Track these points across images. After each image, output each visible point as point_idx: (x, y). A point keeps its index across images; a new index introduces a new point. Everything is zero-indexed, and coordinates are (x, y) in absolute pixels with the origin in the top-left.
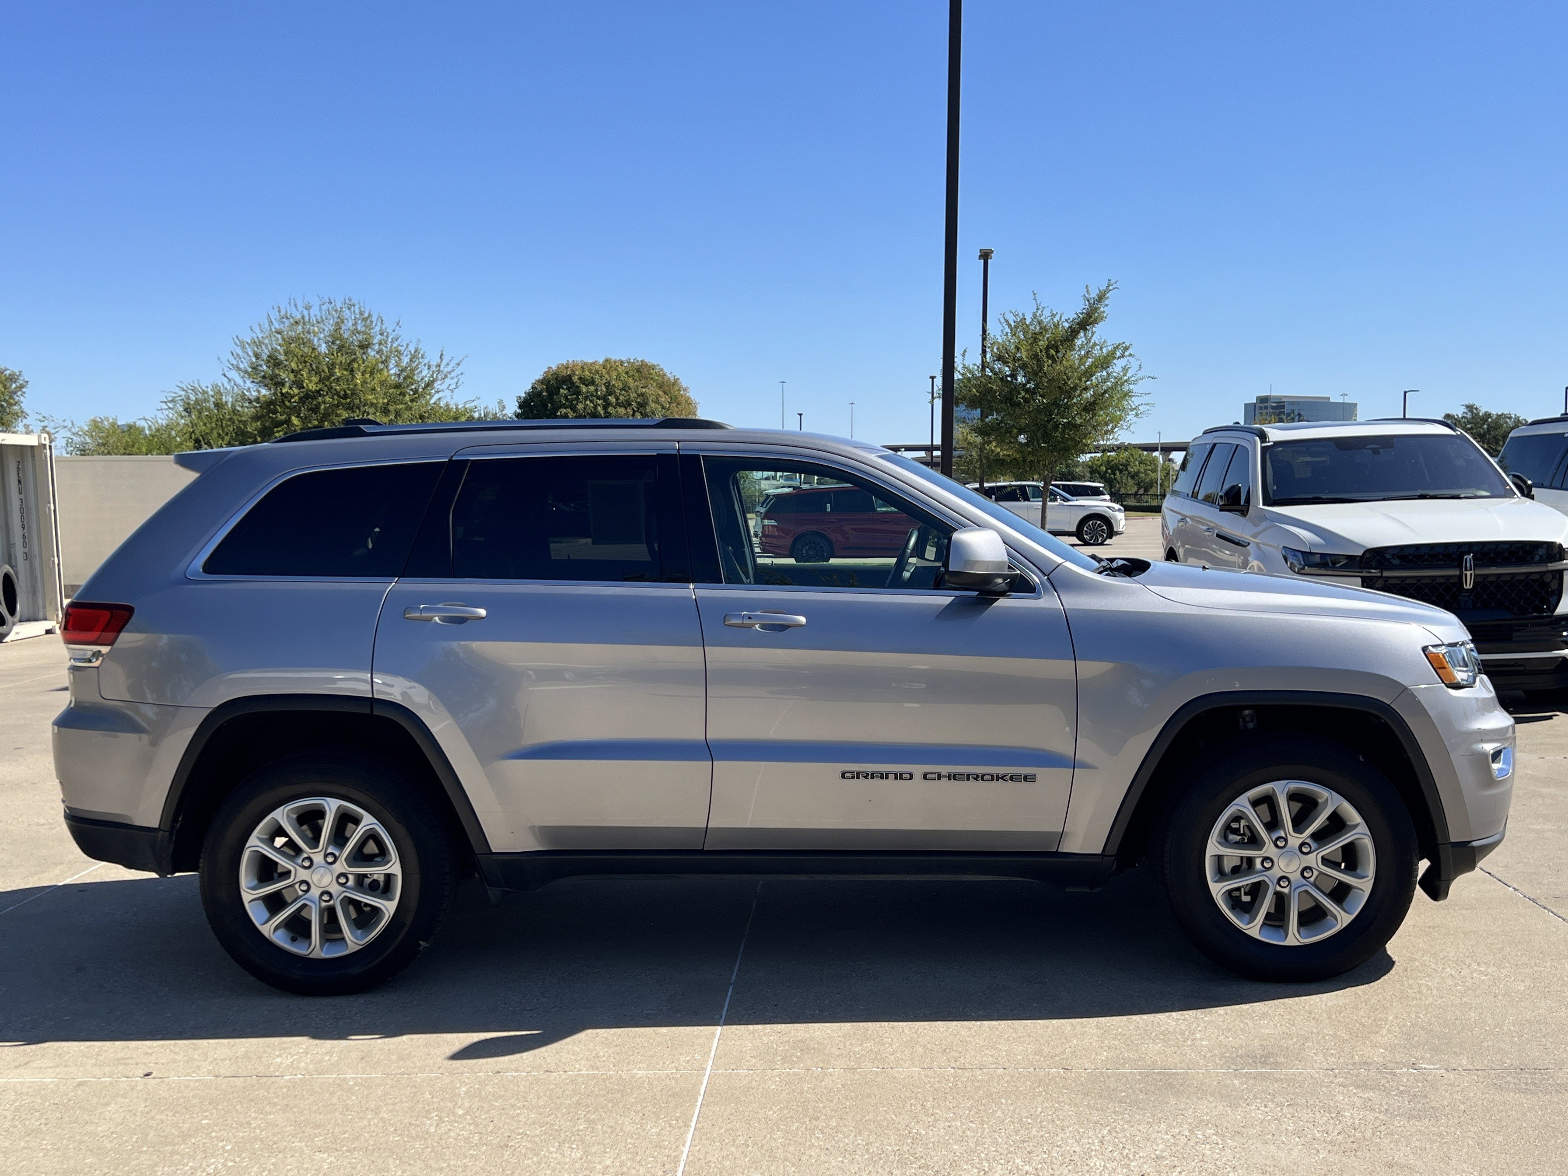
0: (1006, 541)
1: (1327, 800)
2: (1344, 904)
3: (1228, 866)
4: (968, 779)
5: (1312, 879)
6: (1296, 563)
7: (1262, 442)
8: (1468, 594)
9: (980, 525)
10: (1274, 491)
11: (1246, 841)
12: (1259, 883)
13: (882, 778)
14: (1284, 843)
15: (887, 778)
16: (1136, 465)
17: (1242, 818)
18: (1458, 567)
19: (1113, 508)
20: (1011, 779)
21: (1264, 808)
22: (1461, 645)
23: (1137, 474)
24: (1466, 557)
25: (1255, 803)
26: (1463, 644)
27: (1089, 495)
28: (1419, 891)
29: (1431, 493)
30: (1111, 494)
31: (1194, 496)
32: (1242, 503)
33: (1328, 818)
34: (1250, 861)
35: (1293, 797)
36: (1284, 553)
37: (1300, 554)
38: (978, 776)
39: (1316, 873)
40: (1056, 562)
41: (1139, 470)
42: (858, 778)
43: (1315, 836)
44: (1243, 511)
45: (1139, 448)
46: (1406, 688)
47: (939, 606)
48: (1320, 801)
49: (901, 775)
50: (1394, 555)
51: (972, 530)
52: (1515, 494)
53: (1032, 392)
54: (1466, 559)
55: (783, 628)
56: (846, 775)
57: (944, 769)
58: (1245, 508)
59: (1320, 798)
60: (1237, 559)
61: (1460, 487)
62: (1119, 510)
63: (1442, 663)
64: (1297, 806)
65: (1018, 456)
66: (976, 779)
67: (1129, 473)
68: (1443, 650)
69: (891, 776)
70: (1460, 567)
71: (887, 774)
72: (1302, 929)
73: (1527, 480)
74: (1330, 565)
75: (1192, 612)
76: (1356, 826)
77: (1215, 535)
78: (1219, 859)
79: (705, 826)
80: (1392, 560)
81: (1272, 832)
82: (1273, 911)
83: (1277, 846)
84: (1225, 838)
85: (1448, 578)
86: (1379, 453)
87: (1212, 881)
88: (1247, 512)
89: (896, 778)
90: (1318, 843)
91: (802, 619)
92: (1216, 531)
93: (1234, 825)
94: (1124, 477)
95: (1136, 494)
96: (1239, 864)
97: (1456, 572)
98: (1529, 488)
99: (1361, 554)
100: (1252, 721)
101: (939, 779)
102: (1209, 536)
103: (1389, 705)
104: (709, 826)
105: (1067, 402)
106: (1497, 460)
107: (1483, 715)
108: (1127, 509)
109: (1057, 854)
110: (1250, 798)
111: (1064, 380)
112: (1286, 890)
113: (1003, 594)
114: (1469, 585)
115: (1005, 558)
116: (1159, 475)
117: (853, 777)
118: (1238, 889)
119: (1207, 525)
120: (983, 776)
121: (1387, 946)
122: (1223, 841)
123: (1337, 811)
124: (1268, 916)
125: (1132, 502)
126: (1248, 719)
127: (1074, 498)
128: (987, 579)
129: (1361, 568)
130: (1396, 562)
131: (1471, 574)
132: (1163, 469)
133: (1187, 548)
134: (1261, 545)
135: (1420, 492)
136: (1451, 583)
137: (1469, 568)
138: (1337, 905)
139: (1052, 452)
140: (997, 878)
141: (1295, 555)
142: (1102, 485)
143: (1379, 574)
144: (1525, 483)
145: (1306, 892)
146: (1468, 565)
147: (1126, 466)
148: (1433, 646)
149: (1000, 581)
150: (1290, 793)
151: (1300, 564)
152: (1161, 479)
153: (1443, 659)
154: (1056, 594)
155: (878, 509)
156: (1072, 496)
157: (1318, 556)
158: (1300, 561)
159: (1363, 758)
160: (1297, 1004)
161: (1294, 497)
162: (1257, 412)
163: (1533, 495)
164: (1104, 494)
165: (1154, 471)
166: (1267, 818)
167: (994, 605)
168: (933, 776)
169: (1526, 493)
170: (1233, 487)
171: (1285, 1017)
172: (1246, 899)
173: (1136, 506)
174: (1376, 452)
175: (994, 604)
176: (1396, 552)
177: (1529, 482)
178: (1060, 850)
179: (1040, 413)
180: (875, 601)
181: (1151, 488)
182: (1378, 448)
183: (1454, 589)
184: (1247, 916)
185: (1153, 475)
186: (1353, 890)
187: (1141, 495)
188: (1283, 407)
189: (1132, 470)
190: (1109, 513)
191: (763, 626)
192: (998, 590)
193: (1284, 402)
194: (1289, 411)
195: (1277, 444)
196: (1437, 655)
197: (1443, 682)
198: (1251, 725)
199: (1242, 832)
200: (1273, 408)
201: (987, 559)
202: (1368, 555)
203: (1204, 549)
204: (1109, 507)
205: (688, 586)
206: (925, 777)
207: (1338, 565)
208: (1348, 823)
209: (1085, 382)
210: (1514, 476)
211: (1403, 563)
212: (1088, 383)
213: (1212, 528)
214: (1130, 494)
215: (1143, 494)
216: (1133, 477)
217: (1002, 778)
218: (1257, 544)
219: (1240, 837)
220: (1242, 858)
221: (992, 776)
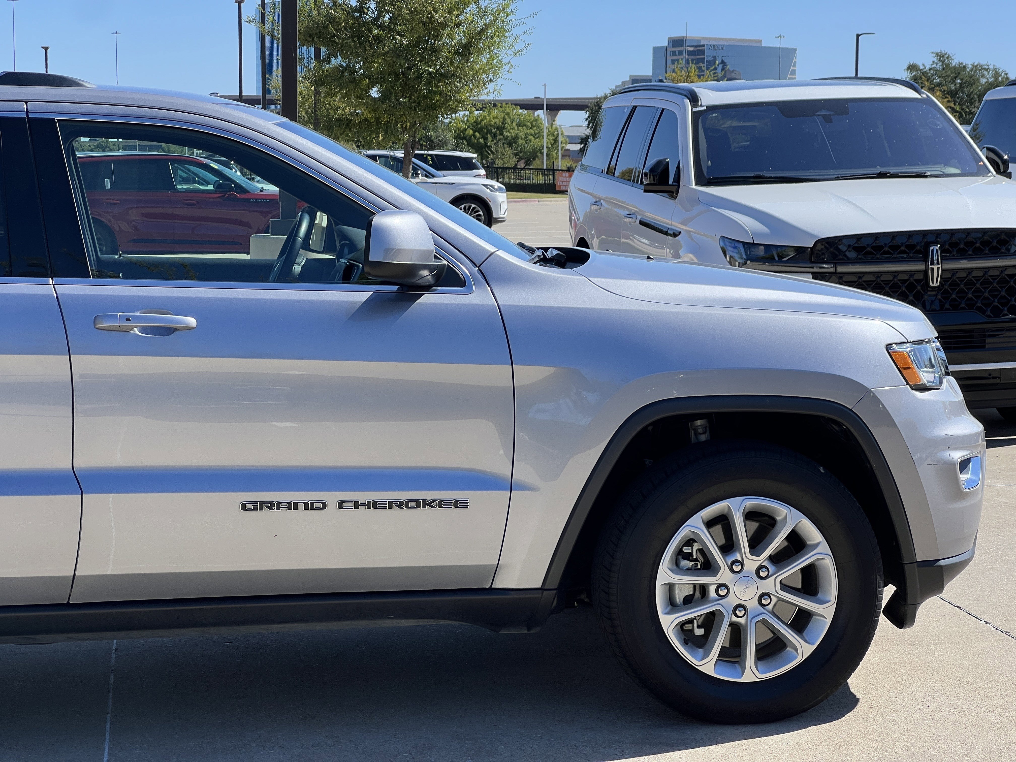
0: (433, 228)
1: (786, 518)
2: (804, 634)
3: (679, 597)
4: (390, 507)
5: (770, 607)
6: (736, 256)
7: (693, 106)
8: (934, 293)
9: (399, 208)
10: (708, 167)
11: (699, 567)
12: (713, 614)
13: (289, 508)
14: (740, 567)
15: (296, 508)
16: (513, 128)
17: (695, 541)
18: (923, 261)
19: (492, 186)
20: (440, 505)
21: (718, 529)
22: (927, 342)
23: (515, 139)
24: (932, 248)
25: (710, 524)
26: (929, 342)
27: (458, 169)
28: (883, 620)
29: (893, 170)
30: (486, 168)
31: (610, 171)
32: (671, 182)
33: (787, 538)
34: (704, 589)
35: (750, 516)
36: (722, 244)
37: (741, 246)
38: (401, 503)
39: (774, 600)
40: (487, 251)
41: (517, 134)
42: (261, 509)
43: (773, 559)
44: (673, 192)
45: (516, 105)
46: (869, 391)
47: (354, 303)
48: (778, 518)
49: (312, 504)
50: (849, 246)
51: (393, 213)
52: (990, 171)
53: (389, 28)
54: (933, 250)
55: (168, 331)
56: (247, 506)
57: (363, 496)
58: (674, 189)
59: (778, 516)
60: (668, 252)
61: (925, 163)
62: (500, 190)
63: (907, 363)
64: (754, 526)
65: (370, 116)
66: (399, 506)
67: (506, 138)
68: (907, 348)
69: (301, 506)
70: (925, 260)
71: (296, 504)
72: (759, 663)
73: (1004, 155)
74: (777, 258)
75: (641, 308)
76: (817, 545)
77: (638, 222)
78: (670, 587)
79: (72, 574)
80: (847, 253)
81: (727, 555)
82: (727, 645)
83: (732, 571)
84: (677, 564)
85: (912, 273)
86: (832, 122)
87: (662, 613)
88: (677, 194)
89: (306, 508)
90: (776, 566)
91: (192, 321)
92: (639, 217)
93: (687, 550)
94: (500, 144)
95: (515, 168)
96: (691, 593)
97: (921, 267)
98: (1006, 163)
99: (812, 246)
100: (704, 433)
101: (357, 507)
102: (630, 223)
103: (851, 410)
104: (77, 574)
105: (434, 43)
106: (969, 128)
107: (950, 419)
108: (510, 188)
109: (491, 590)
110: (704, 517)
111: (430, 13)
112: (742, 621)
113: (427, 288)
114: (935, 282)
115: (432, 247)
116: (546, 142)
117: (255, 509)
118: (691, 621)
119: (627, 209)
120: (407, 502)
121: (849, 681)
122: (675, 567)
123: (797, 529)
124: (723, 652)
125: (512, 179)
126: (700, 431)
127: (440, 173)
128: (412, 270)
129: (812, 262)
130: (852, 255)
131: (938, 269)
132: (551, 134)
133: (603, 238)
134: (692, 233)
135: (878, 170)
136: (916, 280)
137: (935, 262)
138: (797, 635)
139: (415, 110)
140: (421, 622)
141: (735, 247)
142: (475, 155)
143: (832, 270)
144: (1001, 157)
145: (764, 622)
146: (935, 258)
147: (501, 129)
148: (896, 344)
149: (425, 273)
150: (747, 511)
151: (742, 258)
152: (547, 147)
153: (908, 358)
154: (489, 288)
155: (179, 187)
156: (438, 170)
157: (762, 247)
158: (741, 255)
159: (824, 469)
160: (756, 744)
161: (732, 175)
162: (670, 59)
163: (1010, 173)
164: (476, 168)
165: (538, 135)
166: (722, 541)
167: (417, 301)
168: (350, 504)
169: (1002, 170)
170: (659, 163)
171: (744, 758)
172: (699, 632)
173: (519, 185)
174: (827, 119)
175: (419, 301)
176: (852, 242)
177: (1006, 157)
178: (493, 586)
179: (398, 56)
180: (279, 298)
181: (534, 159)
182: (830, 115)
183: (919, 288)
184: (701, 651)
185: (536, 143)
186: (814, 617)
187: (522, 169)
188: (702, 52)
189: (509, 134)
190: (486, 194)
191: (144, 330)
192: (422, 284)
193: (704, 46)
194: (710, 58)
195: (711, 109)
196: (901, 355)
197: (908, 384)
198: (703, 438)
199: (695, 557)
200: (690, 53)
201: (412, 248)
202: (819, 247)
203: (624, 240)
204: (485, 186)
205: (49, 281)
206: (340, 505)
207: (785, 259)
208: (808, 543)
209: (458, 16)
210: (988, 149)
211: (860, 257)
212: (461, 17)
213: (634, 214)
214: (507, 168)
215: (524, 168)
216: (510, 145)
217: (429, 505)
218: (688, 232)
219: (692, 563)
220: (695, 586)
221: (418, 502)
